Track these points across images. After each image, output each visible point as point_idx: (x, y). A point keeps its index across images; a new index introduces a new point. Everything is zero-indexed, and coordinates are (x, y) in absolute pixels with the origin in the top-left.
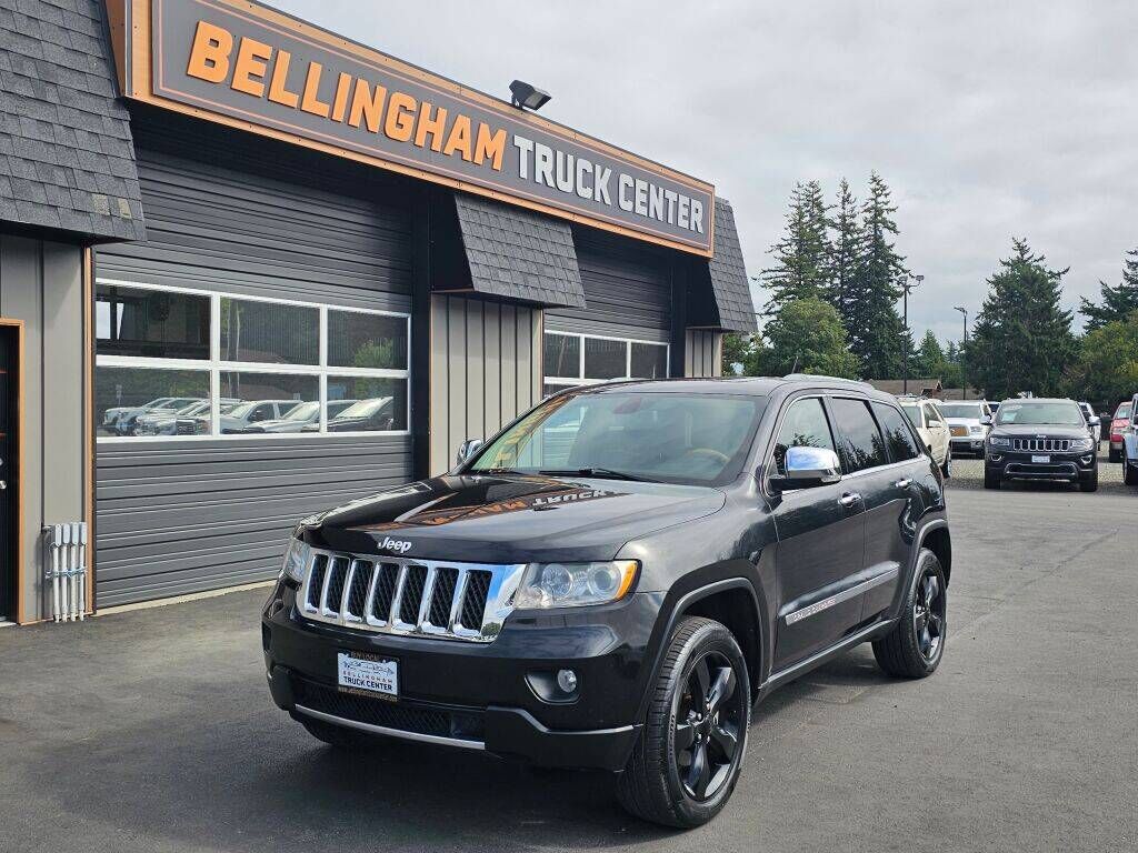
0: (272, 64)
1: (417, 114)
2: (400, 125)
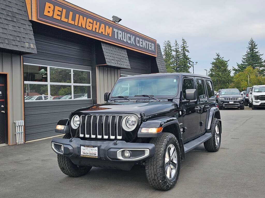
0: (62, 12)
1: (93, 24)
2: (89, 26)
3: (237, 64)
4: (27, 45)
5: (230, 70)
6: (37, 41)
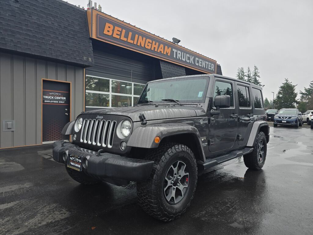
0: (121, 32)
1: (152, 43)
2: (148, 46)
3: (304, 89)
4: (85, 58)
5: (296, 93)
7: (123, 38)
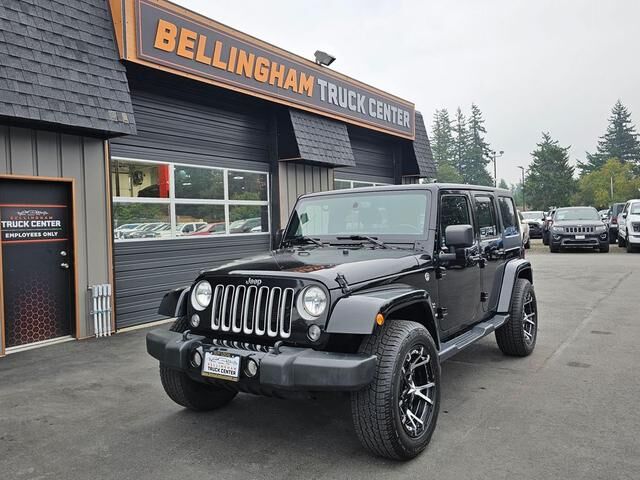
0: (197, 42)
1: (270, 68)
2: (262, 74)
3: (586, 155)
4: (112, 115)
5: (571, 168)
6: (136, 108)
7: (201, 57)
